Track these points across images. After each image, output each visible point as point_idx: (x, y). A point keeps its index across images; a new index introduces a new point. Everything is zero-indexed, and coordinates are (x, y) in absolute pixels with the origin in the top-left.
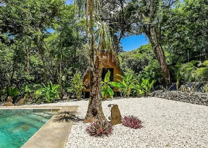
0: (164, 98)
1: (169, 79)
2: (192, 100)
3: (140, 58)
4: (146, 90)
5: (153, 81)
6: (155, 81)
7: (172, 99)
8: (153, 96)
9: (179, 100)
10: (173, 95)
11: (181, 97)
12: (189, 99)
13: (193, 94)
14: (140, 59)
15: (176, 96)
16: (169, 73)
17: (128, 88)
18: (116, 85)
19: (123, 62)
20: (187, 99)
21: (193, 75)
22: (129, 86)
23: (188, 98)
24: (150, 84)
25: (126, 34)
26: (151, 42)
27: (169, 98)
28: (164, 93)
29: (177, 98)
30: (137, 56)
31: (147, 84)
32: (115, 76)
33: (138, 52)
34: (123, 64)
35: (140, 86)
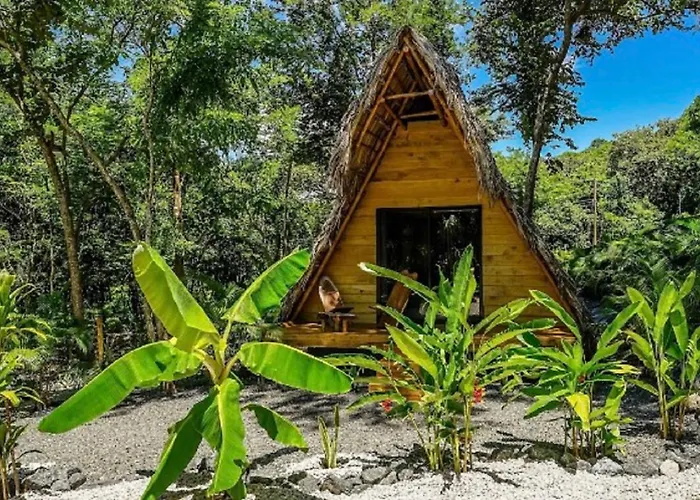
3: (690, 151)
14: (692, 158)
19: (614, 174)
30: (678, 144)
31: (668, 325)
32: (489, 254)
33: (683, 125)
34: (613, 185)
35: (589, 354)
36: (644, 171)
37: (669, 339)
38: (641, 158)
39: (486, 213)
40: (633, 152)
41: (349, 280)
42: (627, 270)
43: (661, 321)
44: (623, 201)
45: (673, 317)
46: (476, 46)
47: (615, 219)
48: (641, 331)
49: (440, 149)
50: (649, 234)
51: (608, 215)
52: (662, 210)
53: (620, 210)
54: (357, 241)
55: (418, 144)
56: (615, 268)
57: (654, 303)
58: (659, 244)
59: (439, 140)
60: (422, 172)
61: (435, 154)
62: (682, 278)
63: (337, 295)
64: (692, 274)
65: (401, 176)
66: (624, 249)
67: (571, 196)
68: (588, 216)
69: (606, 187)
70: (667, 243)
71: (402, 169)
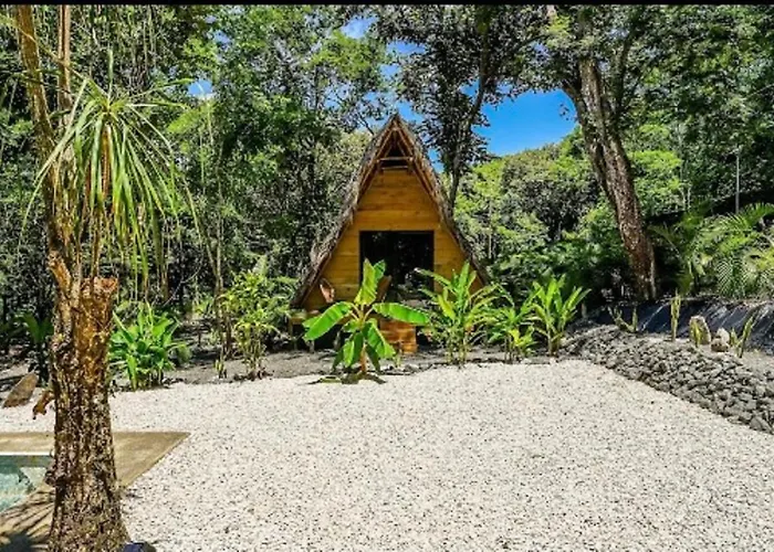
0: (614, 367)
1: (652, 280)
2: (723, 399)
3: (570, 174)
4: (545, 329)
5: (577, 293)
6: (583, 291)
7: (643, 377)
8: (576, 353)
9: (671, 387)
10: (648, 361)
11: (680, 378)
12: (710, 392)
13: (732, 371)
14: (571, 180)
15: (662, 370)
16: (652, 254)
17: (461, 326)
18: (407, 318)
19: (506, 191)
20: (705, 390)
21: (750, 272)
22: (466, 318)
23: (707, 384)
24: (563, 303)
25: (504, 86)
26: (585, 122)
27: (633, 372)
28: (620, 346)
29: (665, 376)
30: (561, 168)
31: (553, 301)
32: (439, 263)
33: (565, 150)
34: (506, 201)
35: (518, 312)
36: (532, 191)
37: (553, 307)
38: (530, 178)
39: (437, 236)
40: (523, 173)
41: (340, 280)
42: (524, 276)
43: (549, 299)
44: (513, 215)
45: (555, 297)
46: (403, 87)
47: (507, 232)
48: (540, 303)
49: (405, 190)
50: (539, 250)
51: (501, 229)
52: (547, 224)
53: (511, 225)
54: (345, 253)
55: (390, 186)
56: (515, 274)
57: (546, 290)
58: (547, 258)
59: (405, 184)
60: (393, 206)
61: (401, 194)
62: (558, 279)
63: (333, 291)
64: (564, 276)
65: (378, 208)
66: (522, 260)
67: (468, 209)
68: (483, 229)
69: (499, 204)
70: (551, 257)
71: (380, 202)
